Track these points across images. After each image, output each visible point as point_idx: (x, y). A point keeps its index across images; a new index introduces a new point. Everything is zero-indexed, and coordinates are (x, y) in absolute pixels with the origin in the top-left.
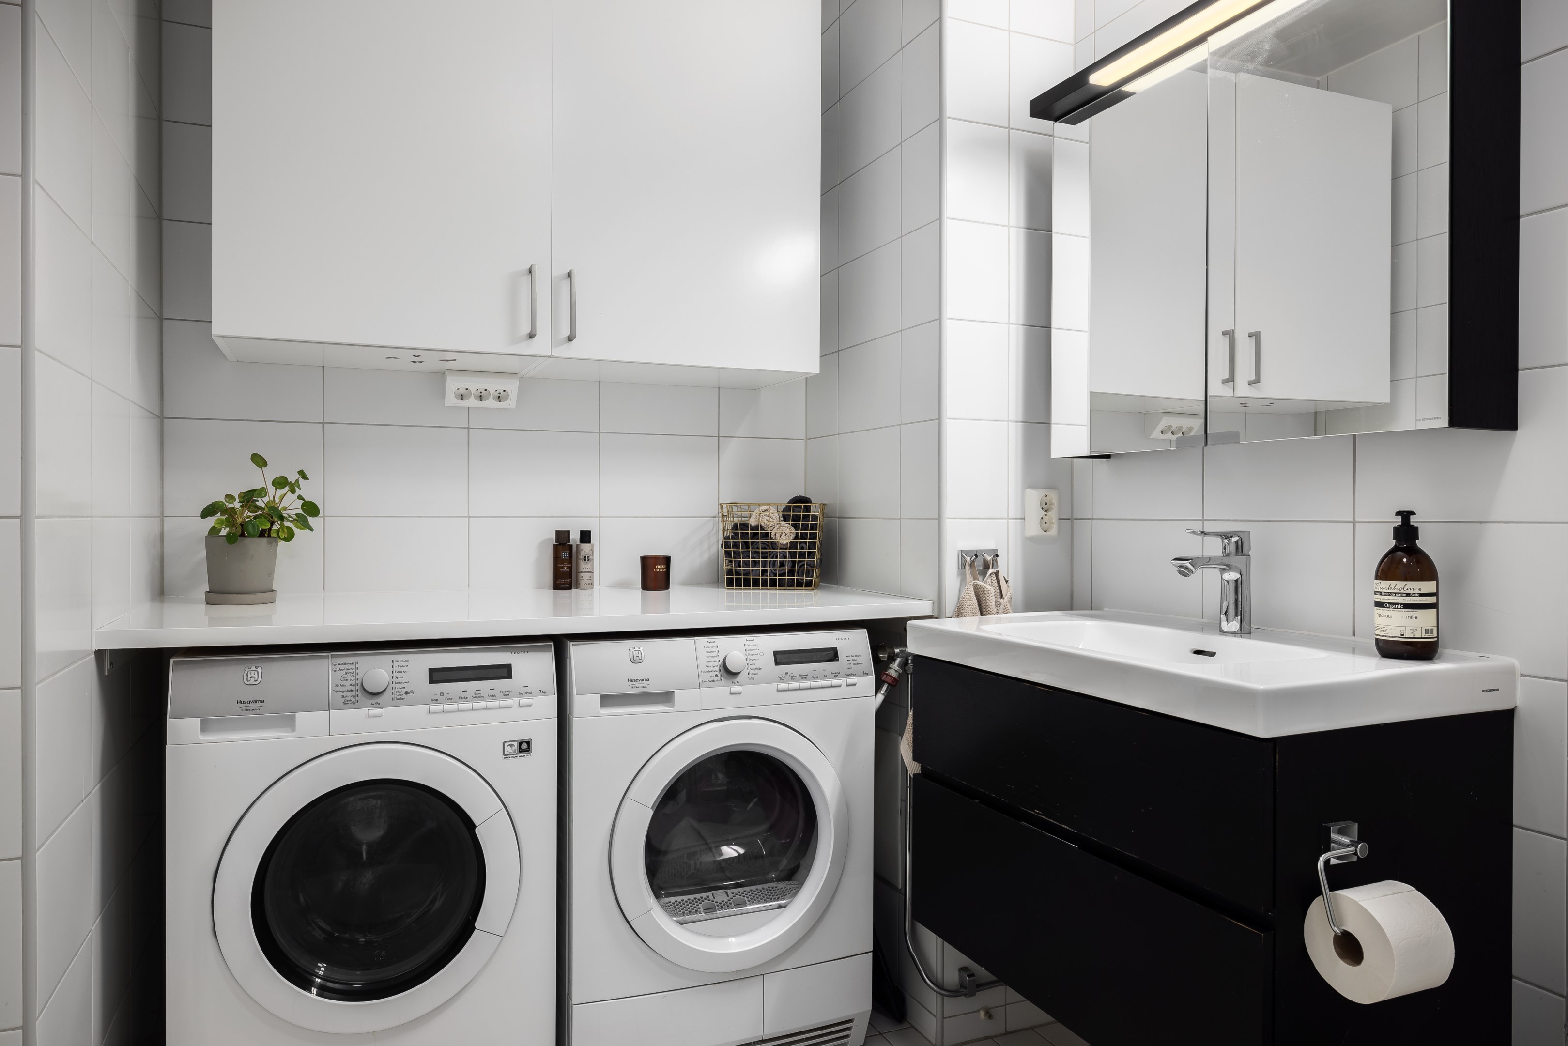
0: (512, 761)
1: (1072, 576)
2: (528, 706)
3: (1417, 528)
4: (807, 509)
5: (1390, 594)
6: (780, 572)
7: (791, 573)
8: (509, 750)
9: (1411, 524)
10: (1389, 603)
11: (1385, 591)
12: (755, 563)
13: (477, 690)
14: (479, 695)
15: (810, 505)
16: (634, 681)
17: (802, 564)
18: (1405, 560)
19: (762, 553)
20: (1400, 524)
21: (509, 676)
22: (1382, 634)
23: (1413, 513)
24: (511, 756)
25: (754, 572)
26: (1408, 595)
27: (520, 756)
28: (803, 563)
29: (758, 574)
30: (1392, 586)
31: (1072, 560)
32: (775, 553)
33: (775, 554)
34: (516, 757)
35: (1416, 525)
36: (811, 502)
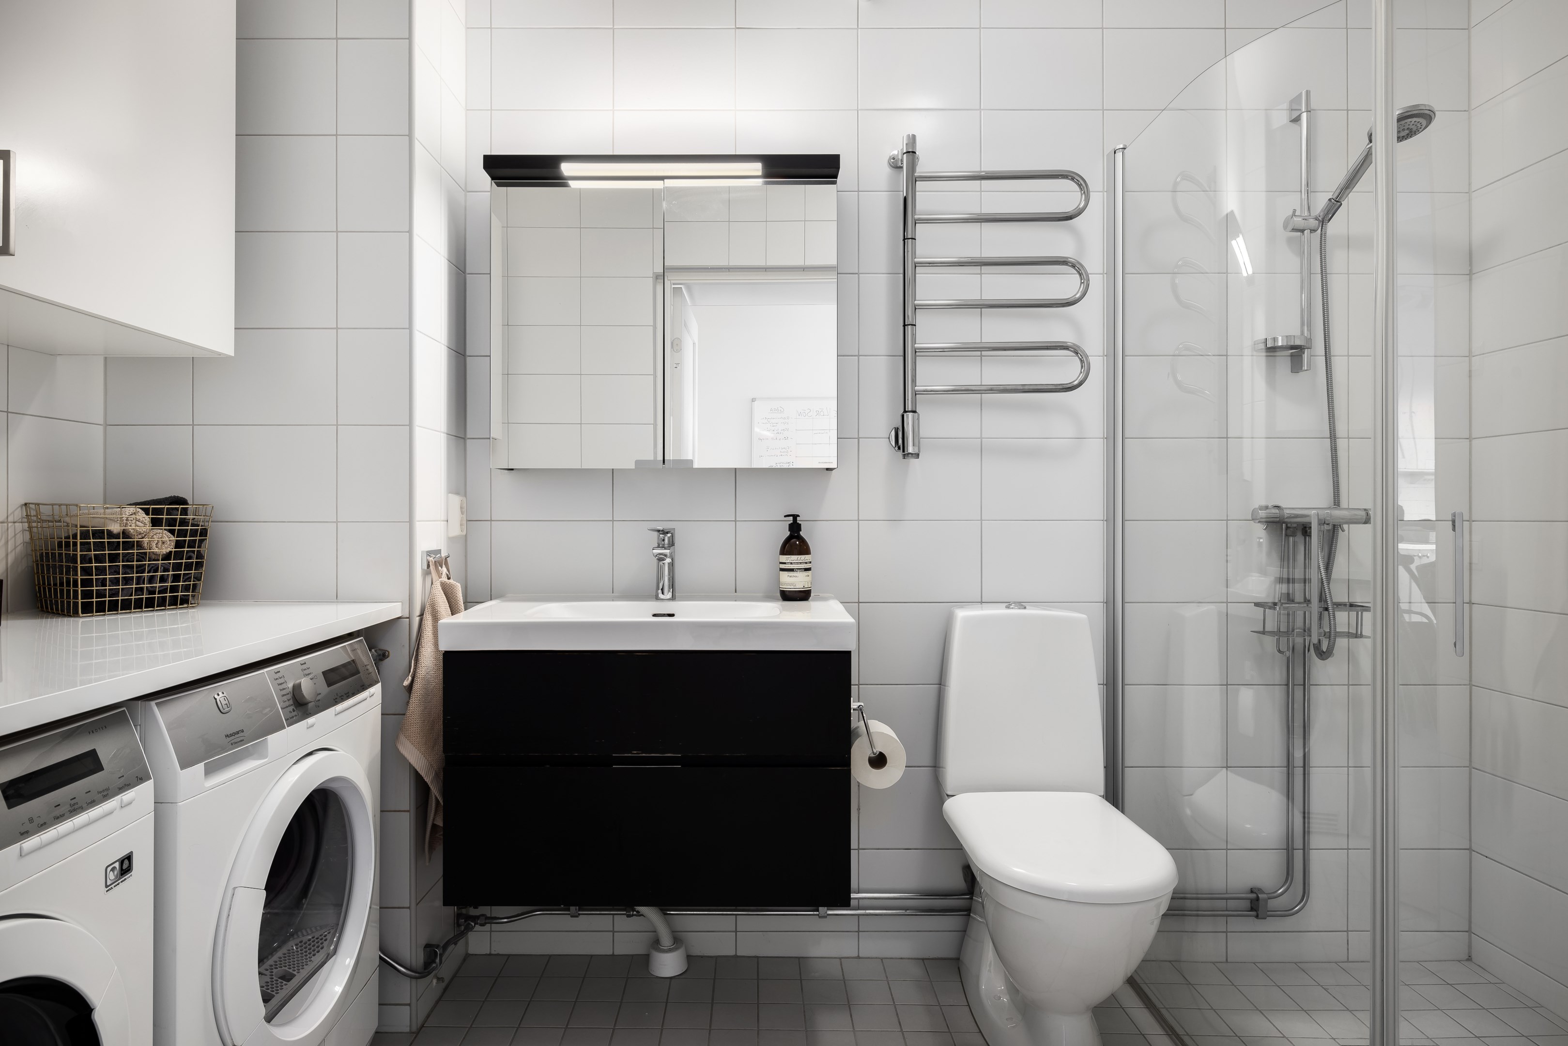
0: (116, 890)
1: (466, 571)
2: (129, 804)
3: (801, 524)
4: (185, 512)
5: (797, 563)
6: (160, 589)
7: (174, 589)
8: (112, 876)
9: (798, 522)
10: (797, 569)
11: (794, 561)
12: (127, 581)
13: (71, 800)
14: (76, 807)
15: (188, 508)
16: (231, 735)
17: (188, 576)
18: (798, 543)
19: (138, 566)
20: (792, 522)
21: (99, 767)
22: (793, 587)
23: (798, 516)
24: (113, 886)
25: (125, 592)
26: (806, 563)
27: (122, 882)
28: (190, 575)
29: (130, 593)
30: (799, 559)
31: (466, 556)
32: (153, 565)
33: (152, 567)
34: (118, 884)
35: (800, 522)
36: (187, 504)
